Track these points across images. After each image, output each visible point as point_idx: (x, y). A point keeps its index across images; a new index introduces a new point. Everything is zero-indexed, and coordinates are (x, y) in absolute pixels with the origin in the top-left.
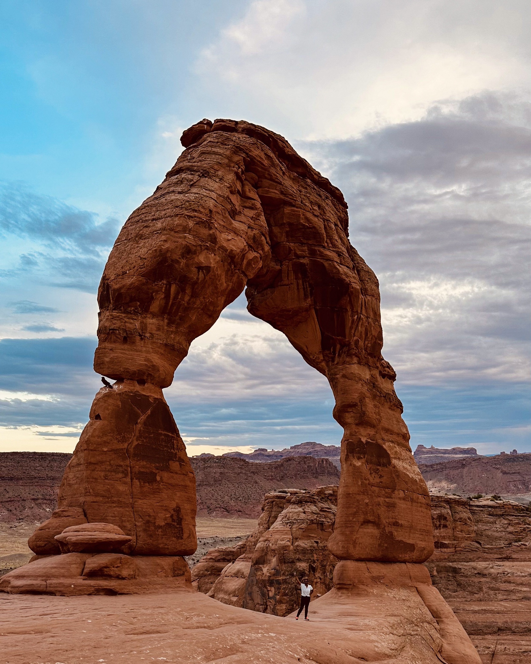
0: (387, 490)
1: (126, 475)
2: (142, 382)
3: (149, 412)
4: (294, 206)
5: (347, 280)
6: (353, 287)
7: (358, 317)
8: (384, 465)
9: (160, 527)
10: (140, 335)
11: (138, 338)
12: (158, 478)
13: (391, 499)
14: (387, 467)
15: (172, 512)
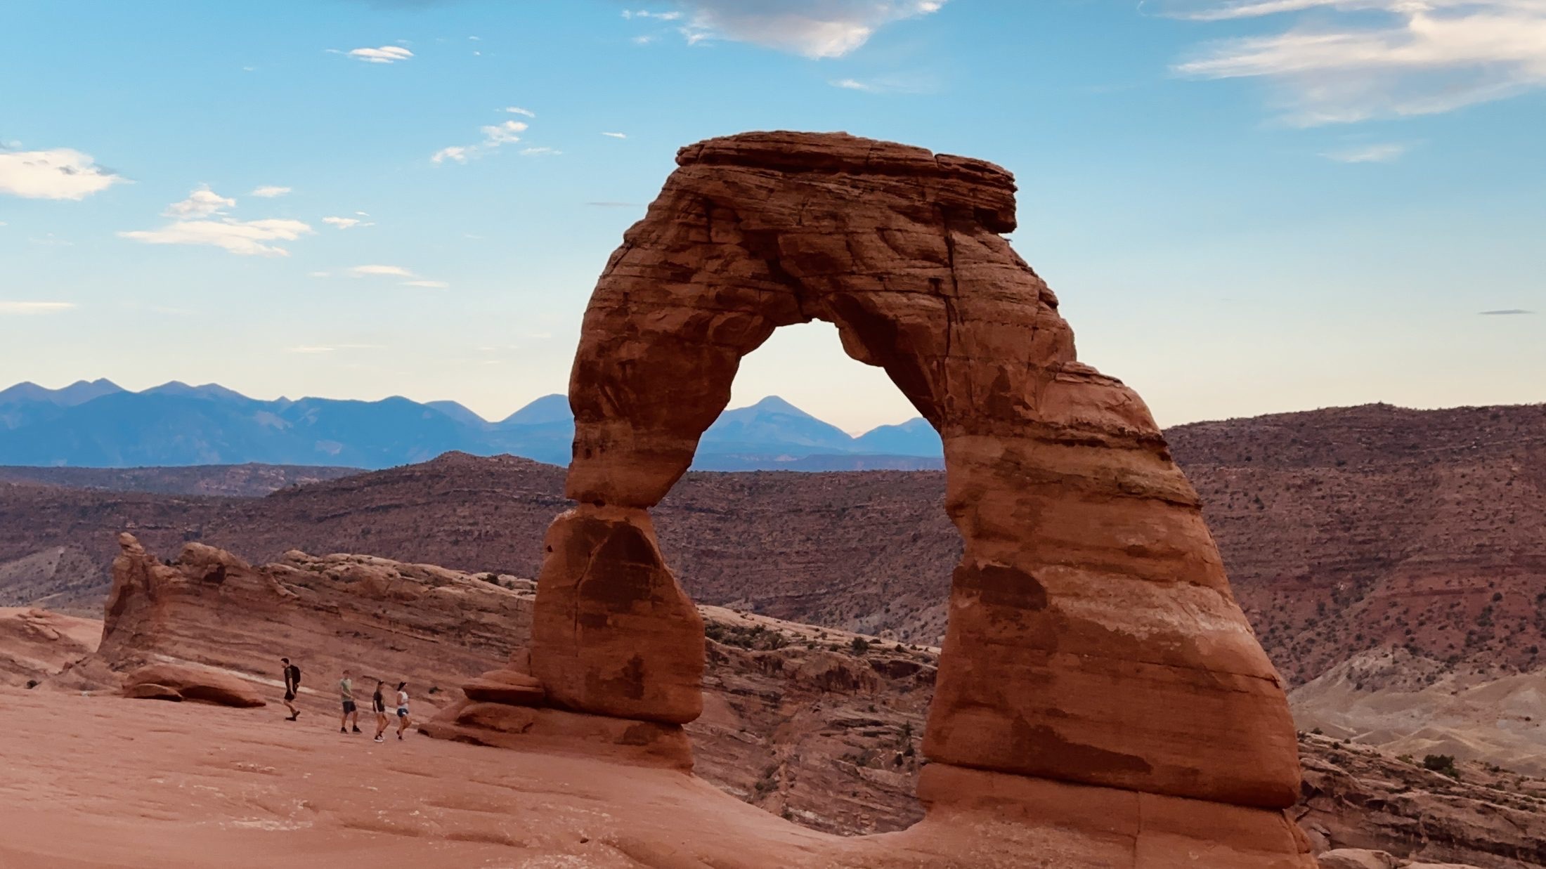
0: (1035, 651)
1: (570, 618)
2: (599, 503)
3: (606, 540)
4: (787, 232)
5: (891, 315)
6: (903, 324)
7: (938, 363)
8: (1034, 607)
9: (605, 681)
10: (601, 446)
11: (598, 450)
12: (609, 622)
13: (1044, 669)
14: (1039, 611)
15: (627, 665)
